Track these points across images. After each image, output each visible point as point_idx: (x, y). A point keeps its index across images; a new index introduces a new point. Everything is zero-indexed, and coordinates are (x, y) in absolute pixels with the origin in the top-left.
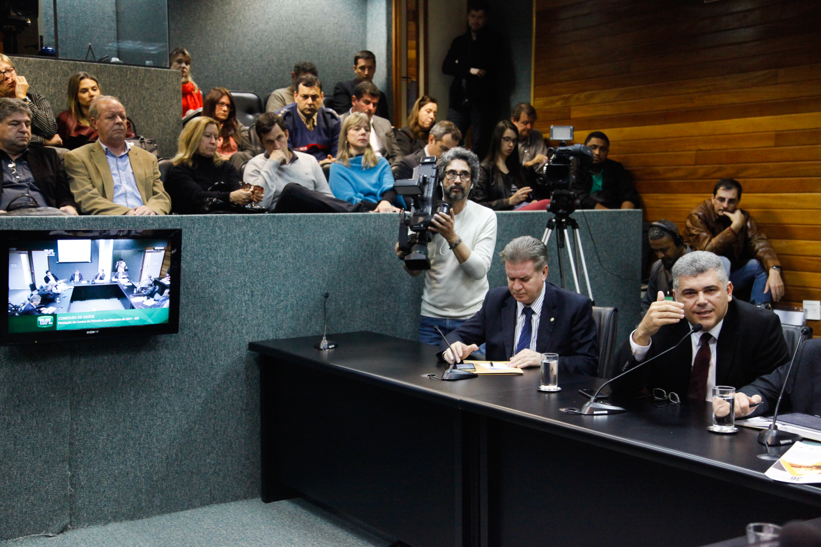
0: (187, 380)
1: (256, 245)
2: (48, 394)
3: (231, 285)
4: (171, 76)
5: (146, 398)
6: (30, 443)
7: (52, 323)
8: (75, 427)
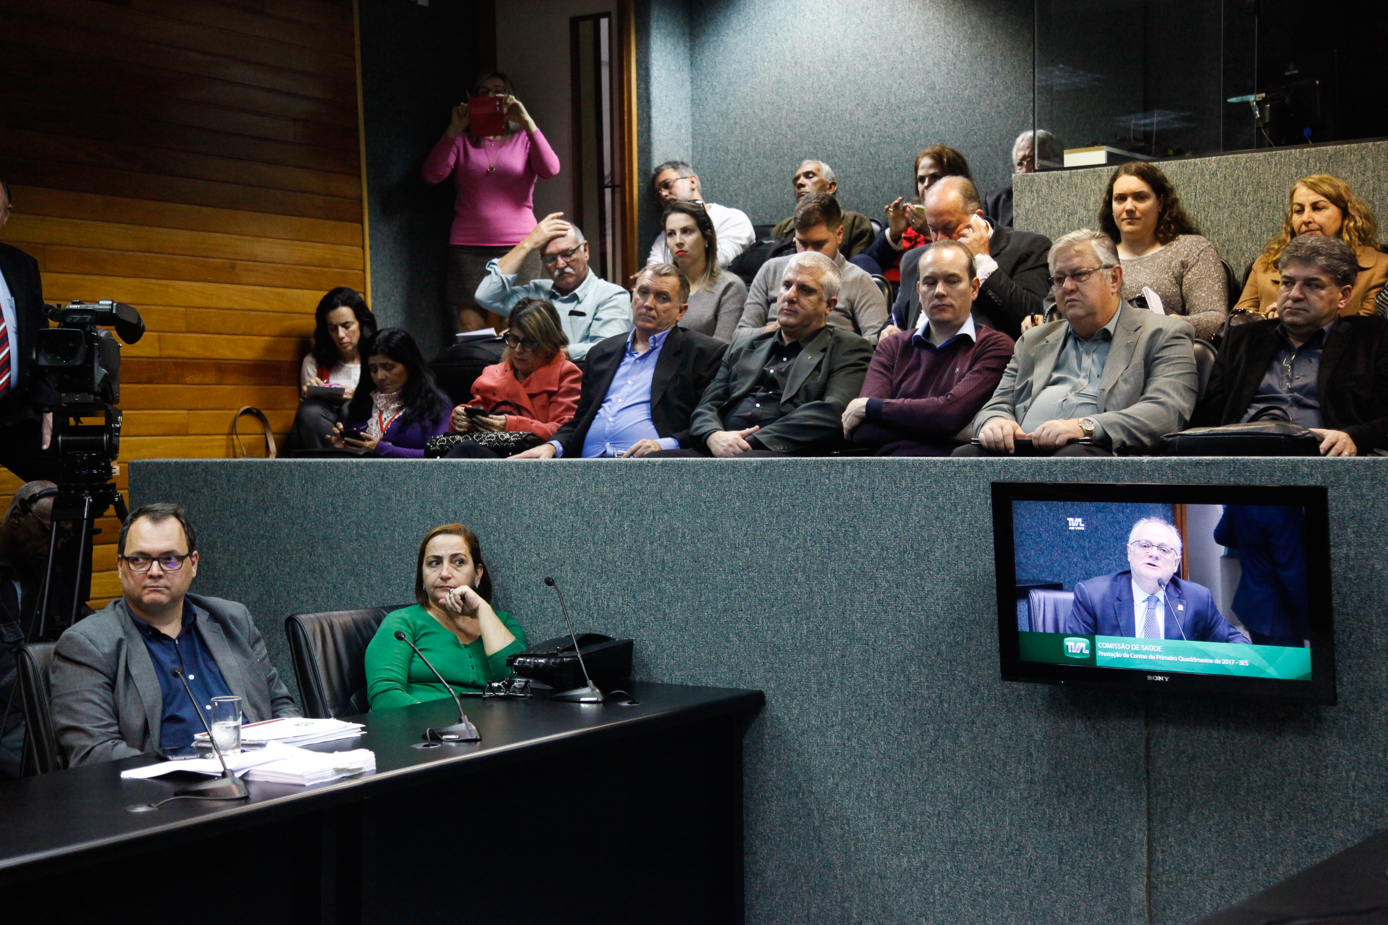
2: (1112, 783)
6: (1085, 867)
7: (1087, 652)
8: (1161, 858)
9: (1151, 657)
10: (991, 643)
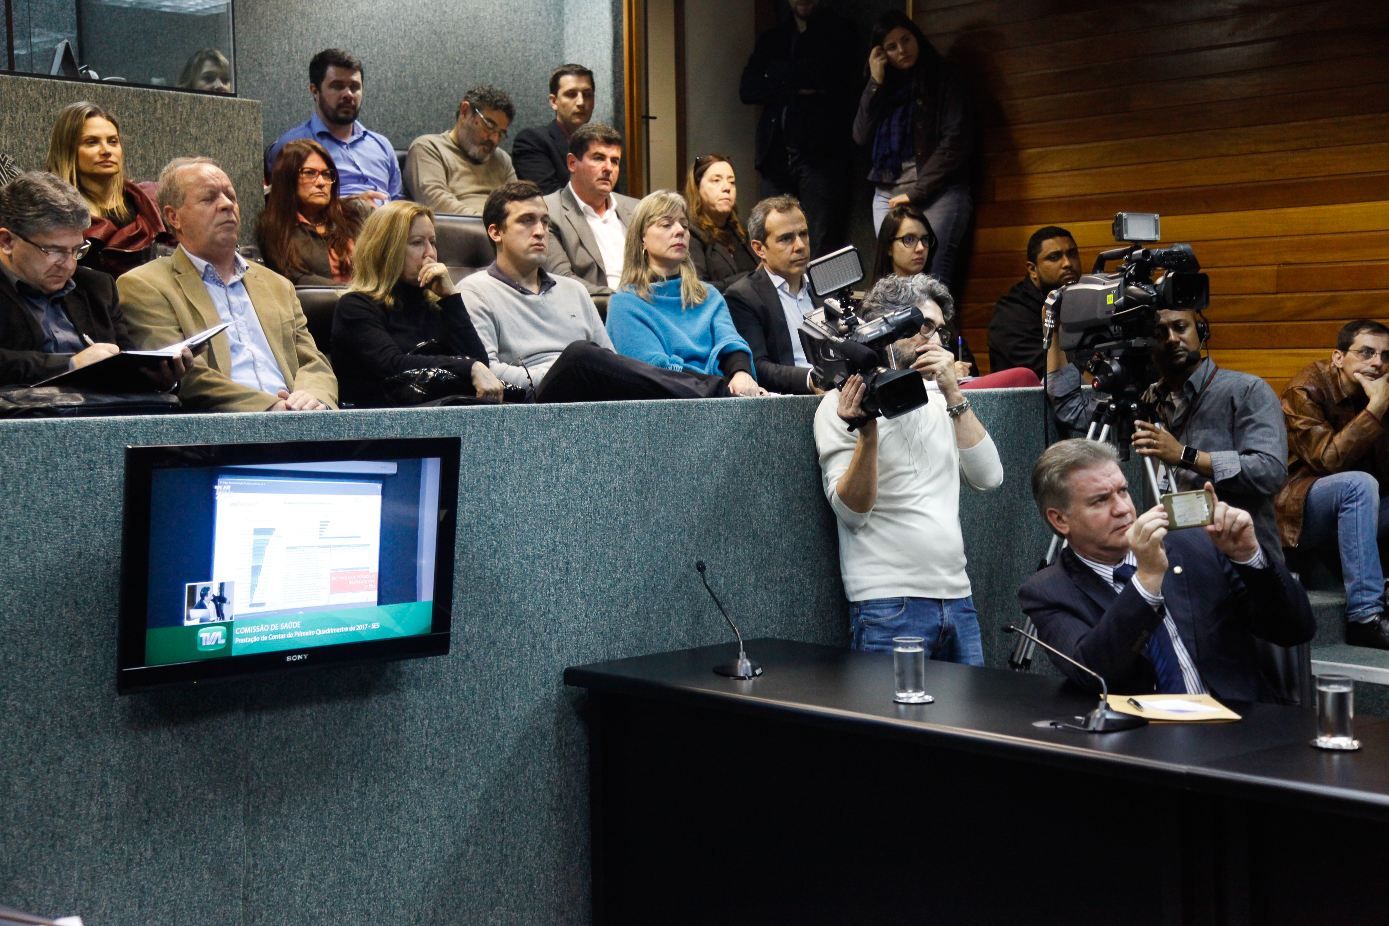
0: (453, 751)
1: (574, 466)
2: (203, 794)
3: (530, 552)
4: (242, 113)
5: (380, 794)
6: (169, 902)
7: (224, 642)
8: (252, 862)
9: (290, 635)
10: (56, 655)
